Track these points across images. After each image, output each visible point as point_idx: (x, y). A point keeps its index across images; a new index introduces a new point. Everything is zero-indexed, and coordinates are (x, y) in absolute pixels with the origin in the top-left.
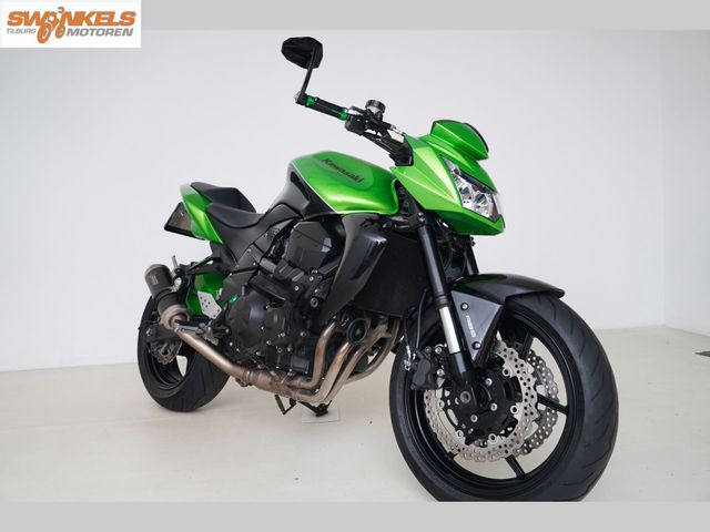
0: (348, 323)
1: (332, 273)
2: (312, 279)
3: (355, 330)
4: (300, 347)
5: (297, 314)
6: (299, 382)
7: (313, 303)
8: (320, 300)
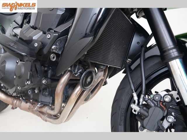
0: (81, 74)
1: (66, 32)
2: (49, 36)
3: (87, 78)
4: (44, 89)
5: (38, 66)
6: (46, 109)
7: (53, 58)
8: (58, 55)
